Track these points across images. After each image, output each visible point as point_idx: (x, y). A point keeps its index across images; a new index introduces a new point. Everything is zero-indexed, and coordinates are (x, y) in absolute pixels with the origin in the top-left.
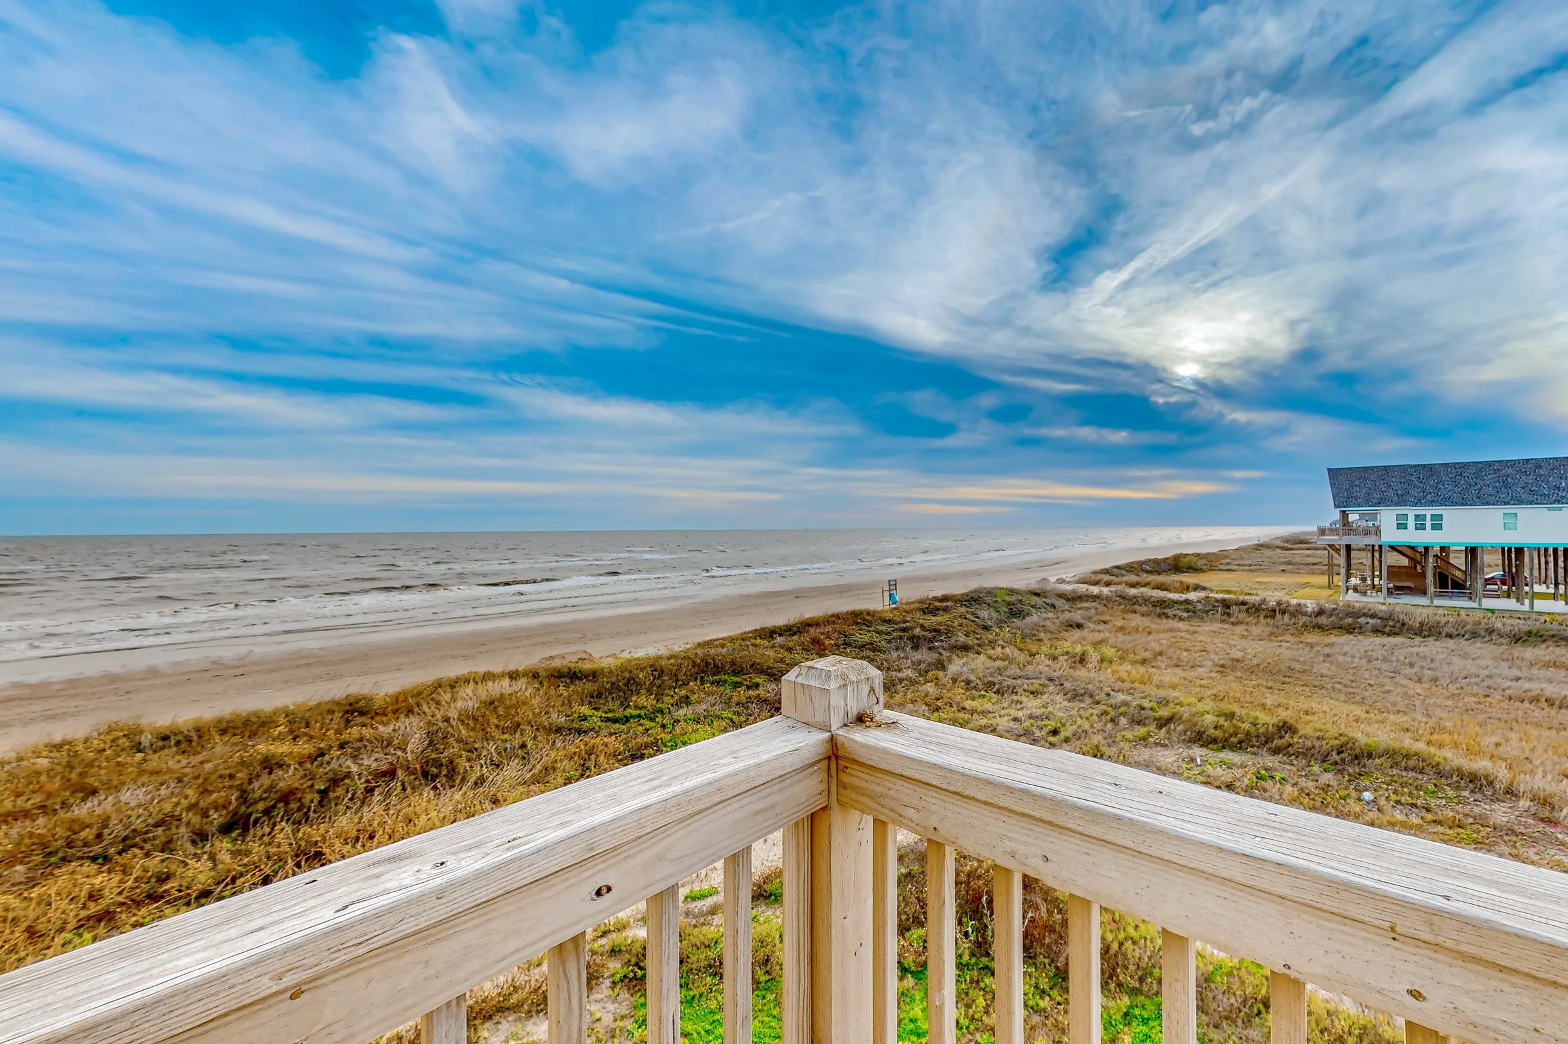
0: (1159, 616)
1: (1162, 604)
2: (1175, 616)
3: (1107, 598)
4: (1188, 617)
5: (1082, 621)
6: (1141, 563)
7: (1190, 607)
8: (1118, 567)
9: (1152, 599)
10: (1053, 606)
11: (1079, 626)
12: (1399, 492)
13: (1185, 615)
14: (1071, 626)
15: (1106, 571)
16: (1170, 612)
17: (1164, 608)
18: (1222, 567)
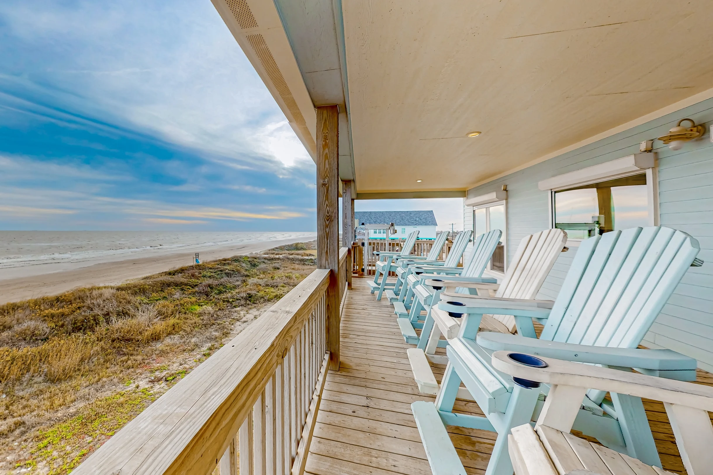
0: (303, 264)
1: (302, 260)
2: (308, 264)
3: (283, 259)
4: (313, 265)
5: (279, 267)
6: (284, 246)
7: (313, 261)
8: (276, 248)
9: (299, 259)
10: (264, 262)
11: (278, 269)
12: (375, 221)
13: (312, 264)
14: (275, 268)
15: (273, 249)
16: (306, 263)
17: (304, 262)
18: (312, 248)
